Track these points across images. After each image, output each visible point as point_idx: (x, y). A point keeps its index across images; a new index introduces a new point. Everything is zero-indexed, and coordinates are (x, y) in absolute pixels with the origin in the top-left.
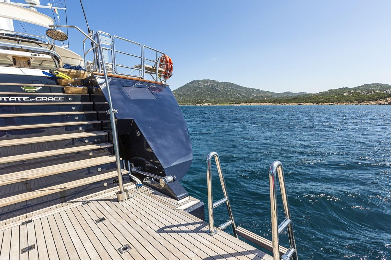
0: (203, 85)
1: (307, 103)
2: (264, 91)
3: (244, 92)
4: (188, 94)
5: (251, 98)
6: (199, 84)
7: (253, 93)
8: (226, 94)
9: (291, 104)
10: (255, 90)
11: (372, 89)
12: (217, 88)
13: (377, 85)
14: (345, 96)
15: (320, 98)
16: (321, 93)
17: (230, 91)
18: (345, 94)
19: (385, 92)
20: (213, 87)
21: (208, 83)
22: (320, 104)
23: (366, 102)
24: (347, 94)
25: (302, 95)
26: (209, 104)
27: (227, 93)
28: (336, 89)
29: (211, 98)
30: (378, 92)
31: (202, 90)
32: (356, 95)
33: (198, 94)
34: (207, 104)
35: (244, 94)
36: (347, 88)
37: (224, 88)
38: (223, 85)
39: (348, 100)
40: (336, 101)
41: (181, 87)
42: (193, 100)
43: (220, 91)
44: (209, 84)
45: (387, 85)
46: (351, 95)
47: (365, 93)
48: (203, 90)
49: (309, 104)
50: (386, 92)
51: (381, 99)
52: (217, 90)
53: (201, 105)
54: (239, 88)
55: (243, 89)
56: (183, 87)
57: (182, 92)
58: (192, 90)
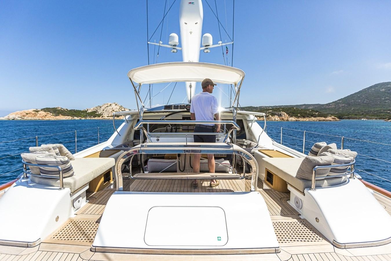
57: (353, 100)
58: (373, 98)
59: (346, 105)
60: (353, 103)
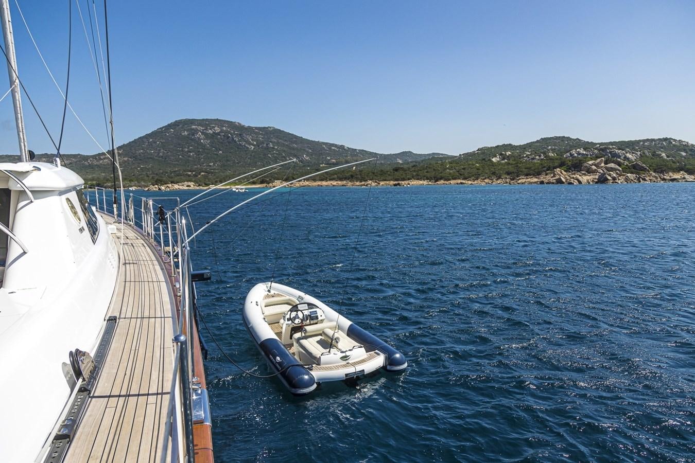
0: (202, 133)
1: (418, 179)
2: (356, 150)
3: (308, 152)
4: (162, 157)
5: (324, 165)
6: (193, 129)
7: (329, 155)
8: (262, 156)
9: (382, 183)
10: (333, 148)
11: (553, 147)
12: (239, 141)
13: (562, 141)
14: (493, 164)
15: (448, 168)
16: (462, 156)
17: (273, 148)
18: (494, 160)
19: (568, 154)
20: (230, 139)
21: (216, 128)
22: (442, 182)
23: (523, 177)
24: (498, 159)
25: (429, 159)
26: (189, 186)
27: (265, 155)
28: (491, 147)
29: (225, 166)
30: (553, 155)
31: (200, 147)
32: (514, 162)
33: (189, 156)
34: (183, 185)
35: (307, 155)
36: (510, 144)
37: (257, 141)
38: (256, 133)
39: (495, 173)
40: (473, 176)
41: (143, 137)
42: (171, 173)
43: (248, 148)
44: (217, 130)
45: (578, 141)
46: (506, 160)
47: (529, 158)
48: (203, 146)
49: (421, 182)
50: (570, 154)
51: (548, 172)
52: (239, 147)
53: (163, 188)
54: (295, 142)
55: (306, 145)
56: (148, 136)
57: (142, 149)
58: (172, 147)
59: (130, 159)
60: (142, 155)
